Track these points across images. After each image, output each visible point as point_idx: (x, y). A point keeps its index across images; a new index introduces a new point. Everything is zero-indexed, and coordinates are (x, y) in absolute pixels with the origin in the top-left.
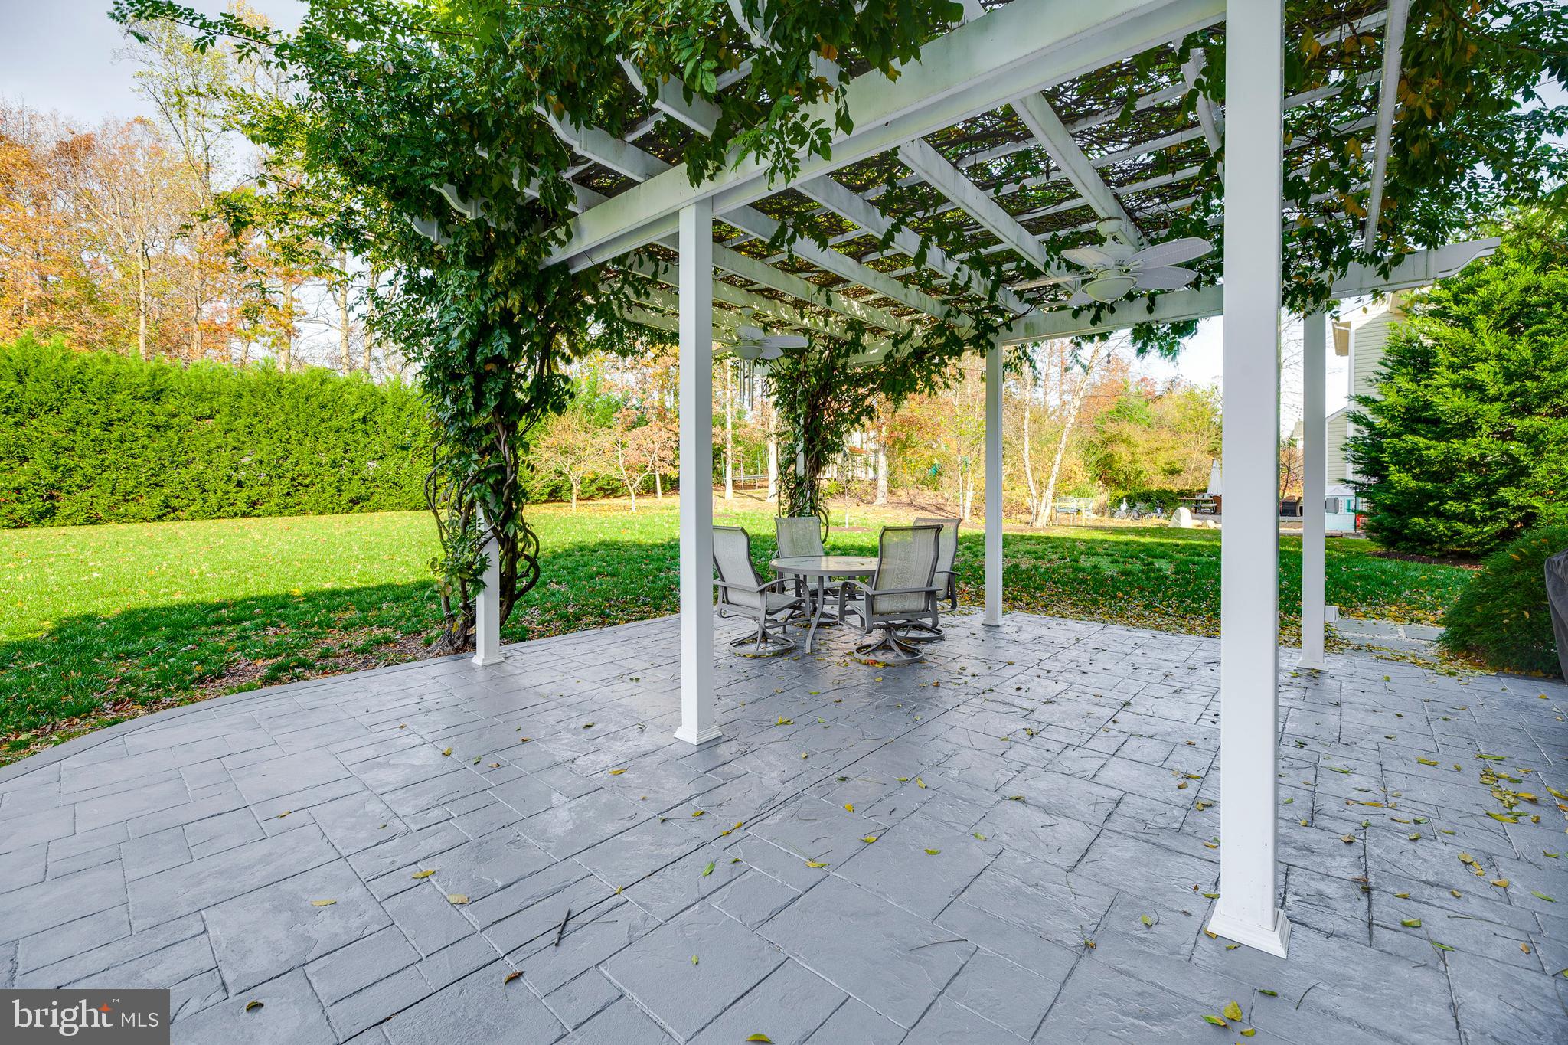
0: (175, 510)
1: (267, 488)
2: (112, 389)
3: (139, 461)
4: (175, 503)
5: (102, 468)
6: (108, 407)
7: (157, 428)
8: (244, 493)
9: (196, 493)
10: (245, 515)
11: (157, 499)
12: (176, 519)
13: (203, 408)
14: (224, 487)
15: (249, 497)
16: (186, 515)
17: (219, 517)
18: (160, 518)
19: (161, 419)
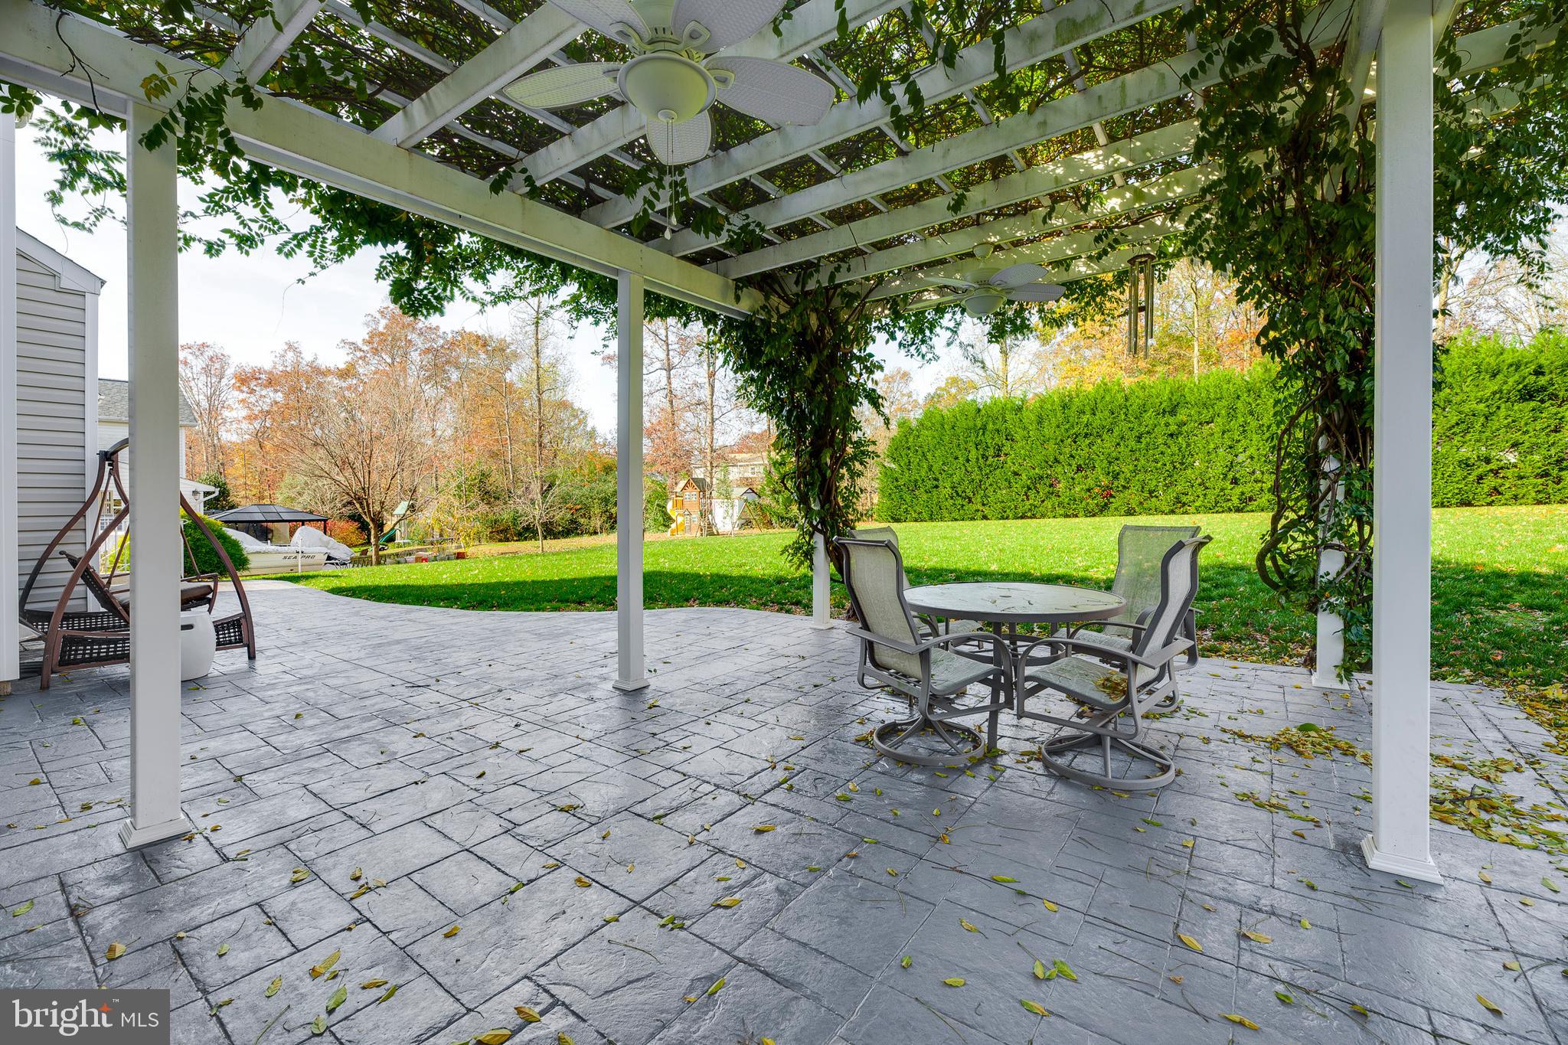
0: (1184, 504)
1: (1259, 485)
2: (1143, 409)
3: (1159, 465)
4: (1184, 499)
5: (1135, 471)
6: (1140, 424)
7: (1171, 435)
8: (1238, 490)
9: (1200, 491)
10: (1238, 510)
11: (1171, 495)
12: (1186, 513)
13: (1206, 415)
14: (1221, 484)
15: (1243, 493)
16: (1192, 509)
17: (1217, 512)
18: (1172, 512)
19: (1173, 428)
